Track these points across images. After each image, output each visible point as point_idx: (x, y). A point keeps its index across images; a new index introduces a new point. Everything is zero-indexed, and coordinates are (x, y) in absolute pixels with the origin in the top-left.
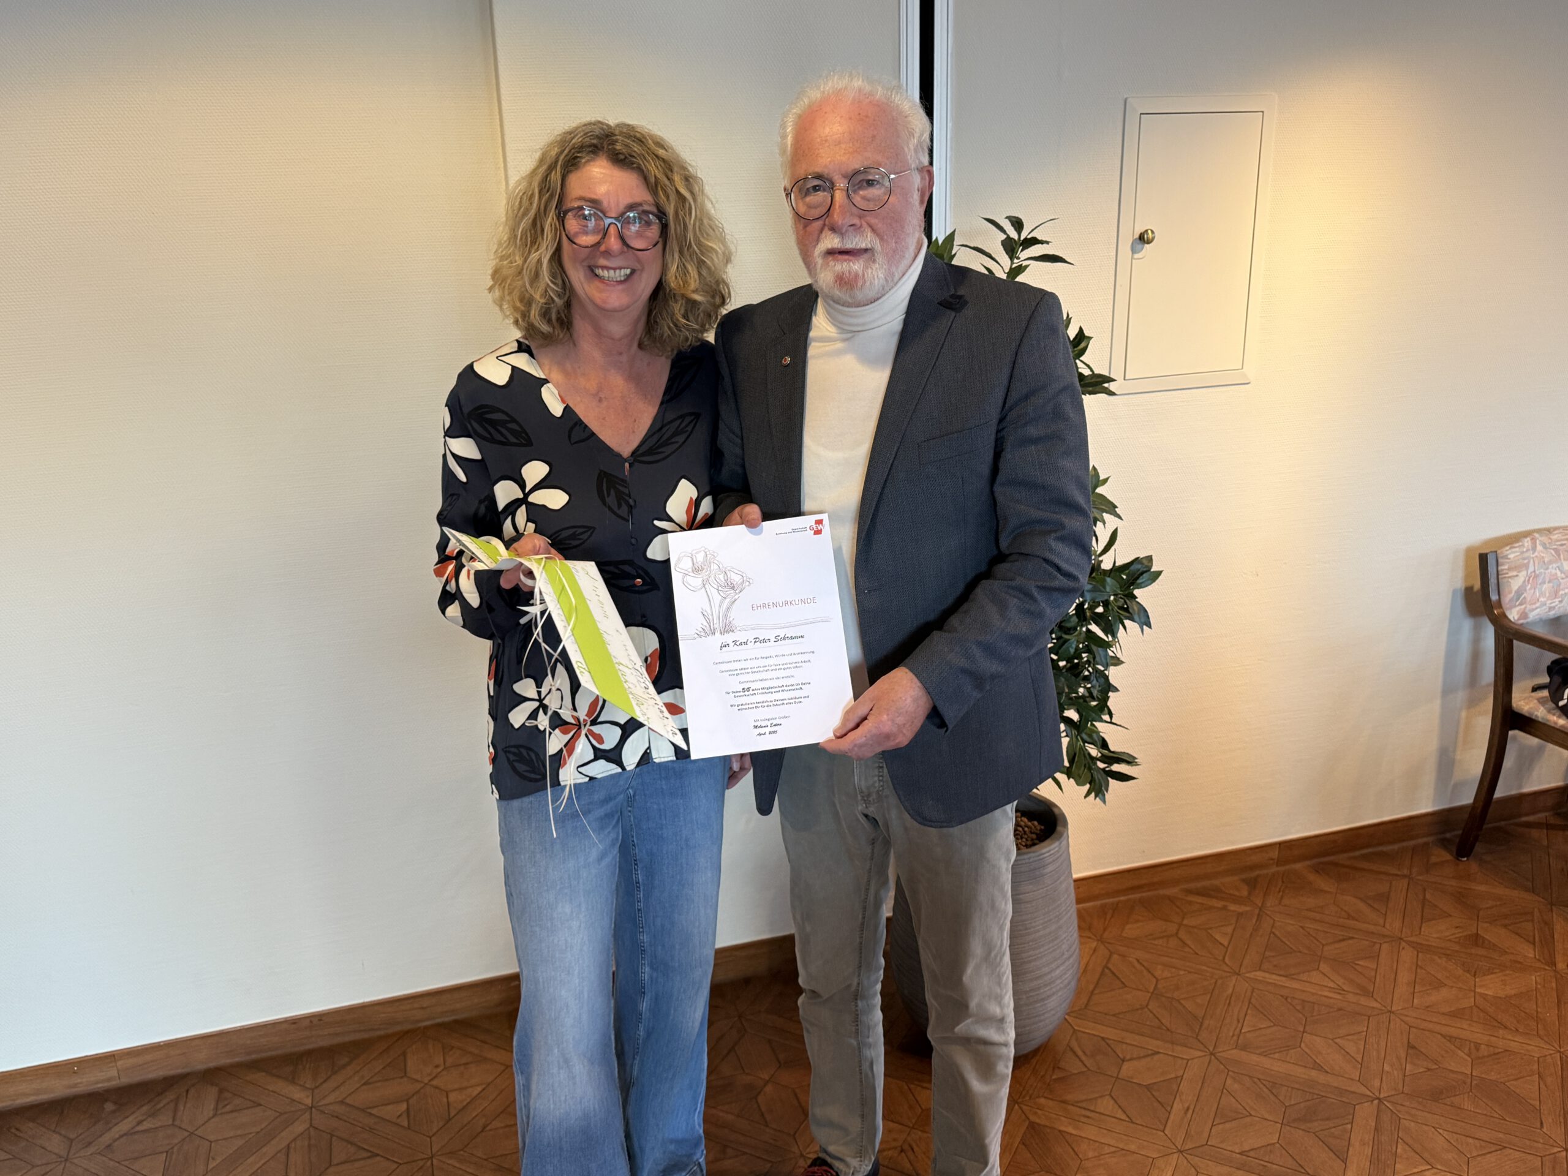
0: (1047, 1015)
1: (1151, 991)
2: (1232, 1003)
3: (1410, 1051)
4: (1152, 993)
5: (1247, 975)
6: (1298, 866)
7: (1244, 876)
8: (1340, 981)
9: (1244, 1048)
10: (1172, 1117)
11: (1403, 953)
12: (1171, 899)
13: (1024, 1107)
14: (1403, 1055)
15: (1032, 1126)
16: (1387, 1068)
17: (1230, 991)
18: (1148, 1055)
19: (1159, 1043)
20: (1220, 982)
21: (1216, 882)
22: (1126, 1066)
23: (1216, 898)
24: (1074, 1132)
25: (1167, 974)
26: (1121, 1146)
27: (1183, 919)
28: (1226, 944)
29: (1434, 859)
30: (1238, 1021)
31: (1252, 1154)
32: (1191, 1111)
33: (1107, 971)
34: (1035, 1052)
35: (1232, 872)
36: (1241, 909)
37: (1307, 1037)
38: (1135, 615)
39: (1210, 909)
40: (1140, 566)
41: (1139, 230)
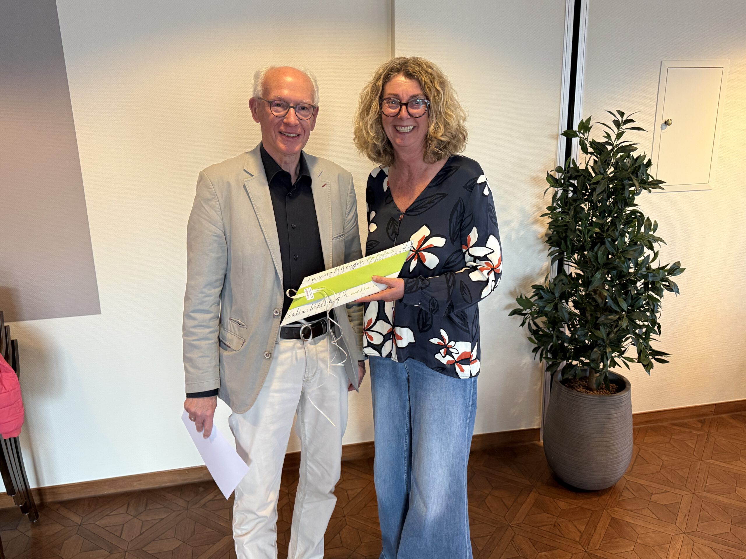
0: (619, 470)
5: (706, 461)
6: (724, 416)
7: (699, 419)
9: (708, 492)
10: (678, 519)
12: (665, 428)
13: (609, 511)
15: (613, 518)
17: (698, 467)
18: (663, 492)
19: (668, 488)
20: (693, 463)
21: (686, 421)
22: (653, 496)
23: (686, 427)
24: (633, 522)
25: (667, 459)
26: (656, 529)
27: (672, 436)
28: (694, 447)
30: (704, 480)
31: (718, 536)
32: (687, 517)
33: (639, 456)
34: (610, 488)
35: (692, 417)
36: (699, 433)
37: (738, 488)
38: (672, 288)
39: (684, 432)
40: (675, 266)
41: (665, 119)
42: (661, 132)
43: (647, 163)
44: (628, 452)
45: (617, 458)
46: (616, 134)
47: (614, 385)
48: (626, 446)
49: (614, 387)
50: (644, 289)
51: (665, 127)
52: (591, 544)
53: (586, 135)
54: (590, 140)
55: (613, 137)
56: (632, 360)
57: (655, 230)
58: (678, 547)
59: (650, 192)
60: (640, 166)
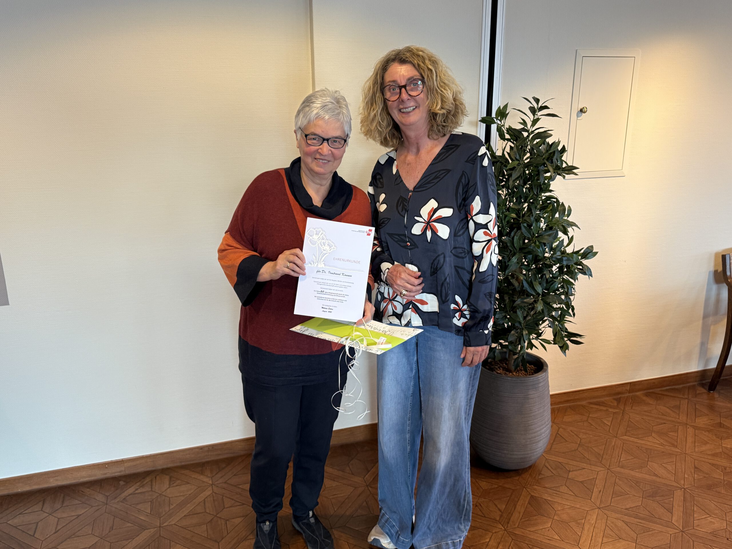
0: (538, 449)
2: (615, 449)
3: (696, 469)
4: (579, 444)
5: (621, 437)
6: (638, 393)
7: (615, 397)
8: (662, 441)
9: (622, 467)
10: (594, 494)
11: (688, 430)
12: (583, 406)
13: (528, 490)
14: (693, 471)
15: (532, 496)
16: (686, 476)
17: (613, 444)
18: (580, 469)
19: (585, 465)
20: (608, 440)
21: (602, 399)
22: (570, 473)
23: (603, 406)
24: (551, 500)
25: (584, 437)
26: (572, 505)
27: (589, 414)
28: (609, 424)
29: (698, 392)
30: (619, 456)
31: (630, 509)
32: (601, 492)
33: (558, 435)
34: (530, 467)
35: (609, 395)
36: (615, 411)
37: (650, 463)
38: (586, 271)
39: (601, 410)
40: (588, 250)
41: (581, 107)
42: (577, 119)
43: (561, 149)
44: (546, 431)
45: (535, 437)
46: (532, 120)
47: (533, 366)
48: (544, 426)
49: (532, 369)
50: (559, 272)
51: (580, 114)
52: (511, 522)
53: (502, 122)
54: (507, 126)
55: (529, 124)
56: (548, 342)
57: (568, 215)
58: (592, 522)
59: (564, 177)
60: (554, 152)
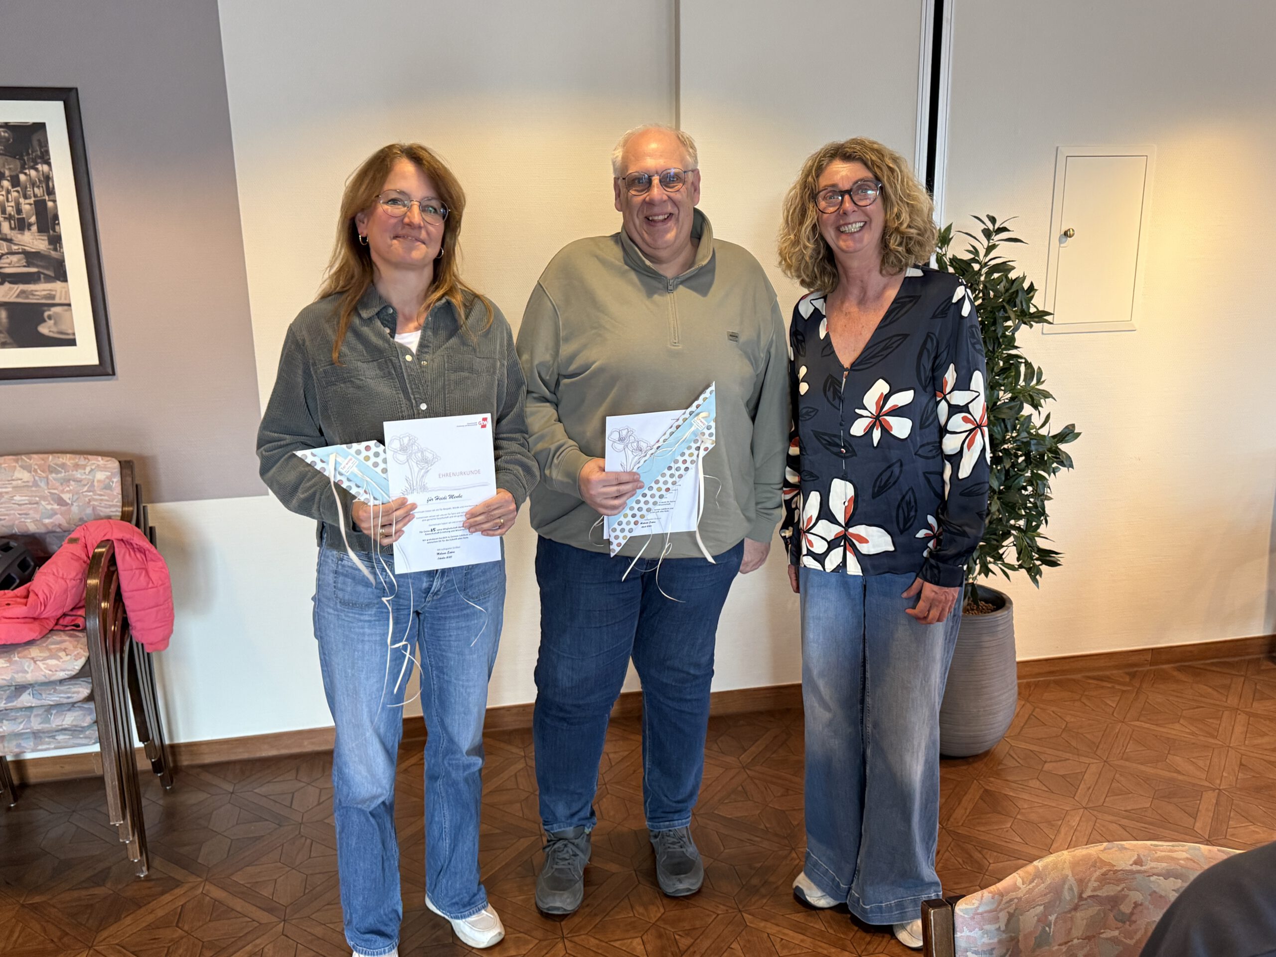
0: (996, 726)
1: (1063, 727)
2: (1119, 737)
3: (1242, 767)
4: (1064, 729)
5: (1129, 723)
6: (1165, 666)
7: (1127, 670)
8: (1194, 729)
9: (1127, 760)
10: (1079, 791)
11: (1239, 717)
12: (1076, 681)
13: (981, 782)
14: (1237, 769)
15: (986, 790)
16: (1225, 774)
17: (1117, 730)
18: (1062, 760)
19: (1070, 755)
20: (1110, 725)
21: (1108, 673)
22: (1047, 765)
23: (1107, 682)
24: (1015, 795)
25: (1072, 720)
26: (1046, 803)
27: (1084, 691)
28: (1114, 705)
30: (1123, 746)
31: (1131, 811)
32: (1091, 789)
33: (1032, 716)
35: (1117, 667)
36: (1125, 688)
37: (1170, 757)
38: (1065, 461)
40: (1067, 430)
41: (1064, 229)
42: (1060, 246)
43: (1029, 288)
45: (991, 706)
46: (986, 247)
49: (989, 608)
51: (1064, 239)
53: (944, 249)
55: (982, 252)
56: (1012, 568)
57: (1039, 382)
58: (1074, 824)
59: (1031, 326)
60: (1017, 292)
